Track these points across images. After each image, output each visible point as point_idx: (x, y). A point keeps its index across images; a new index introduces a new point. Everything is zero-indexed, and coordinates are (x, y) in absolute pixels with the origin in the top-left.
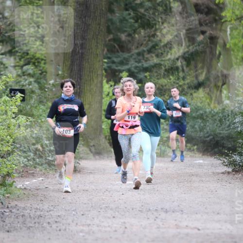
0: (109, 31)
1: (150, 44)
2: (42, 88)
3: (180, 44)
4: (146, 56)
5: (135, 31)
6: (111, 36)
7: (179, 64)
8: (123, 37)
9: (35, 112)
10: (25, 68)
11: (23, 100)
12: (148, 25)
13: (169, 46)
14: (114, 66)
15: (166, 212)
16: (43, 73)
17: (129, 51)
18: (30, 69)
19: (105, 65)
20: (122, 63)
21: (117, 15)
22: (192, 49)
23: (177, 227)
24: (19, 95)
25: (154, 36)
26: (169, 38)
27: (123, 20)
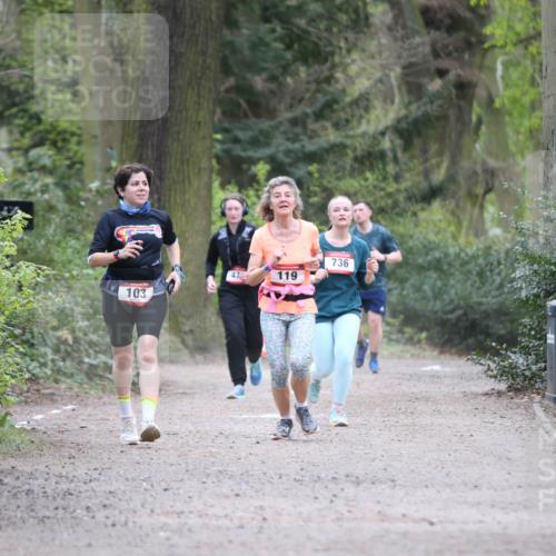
0: (226, 69)
1: (321, 99)
2: (72, 200)
3: (388, 98)
4: (312, 126)
5: (285, 69)
6: (231, 81)
7: (386, 144)
8: (259, 82)
9: (57, 255)
10: (34, 153)
11: (29, 227)
12: (315, 54)
13: (363, 103)
14: (238, 151)
15: (358, 482)
16: (75, 165)
17: (272, 114)
18: (44, 155)
19: (218, 147)
20: (255, 142)
21: (245, 34)
22: (416, 110)
23: (383, 517)
24: (20, 215)
25: (329, 79)
26: (362, 85)
27: (258, 44)
